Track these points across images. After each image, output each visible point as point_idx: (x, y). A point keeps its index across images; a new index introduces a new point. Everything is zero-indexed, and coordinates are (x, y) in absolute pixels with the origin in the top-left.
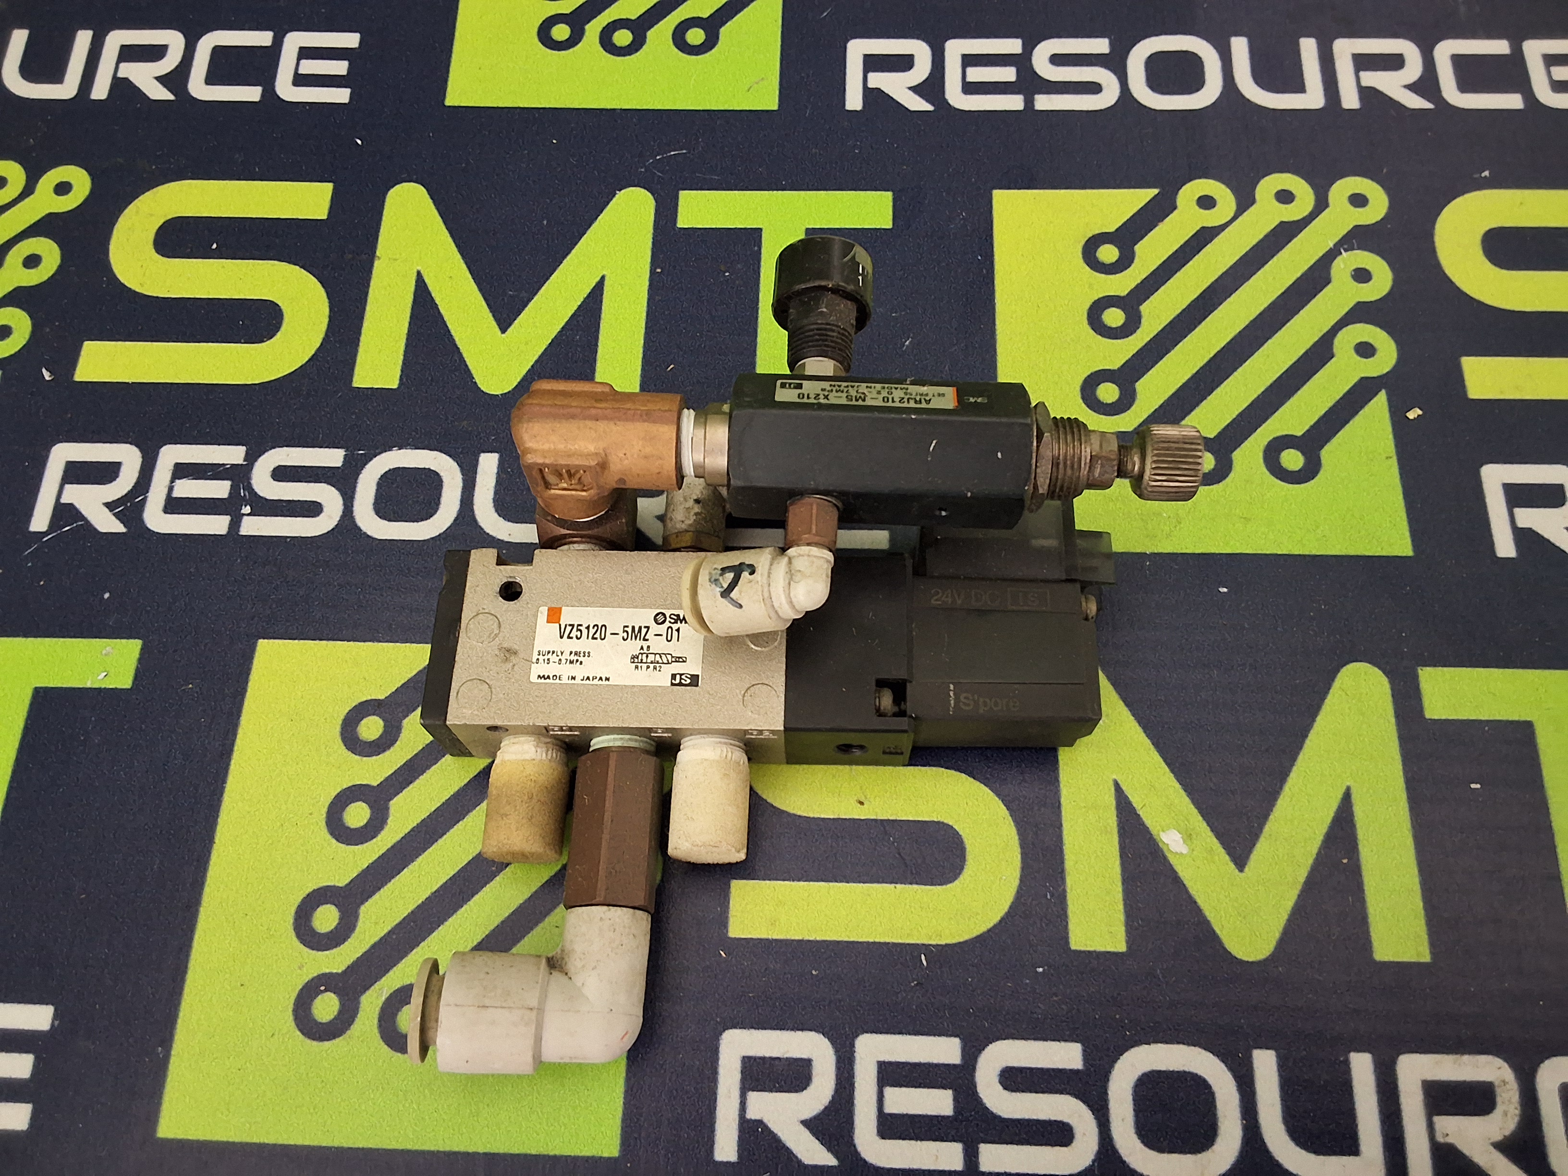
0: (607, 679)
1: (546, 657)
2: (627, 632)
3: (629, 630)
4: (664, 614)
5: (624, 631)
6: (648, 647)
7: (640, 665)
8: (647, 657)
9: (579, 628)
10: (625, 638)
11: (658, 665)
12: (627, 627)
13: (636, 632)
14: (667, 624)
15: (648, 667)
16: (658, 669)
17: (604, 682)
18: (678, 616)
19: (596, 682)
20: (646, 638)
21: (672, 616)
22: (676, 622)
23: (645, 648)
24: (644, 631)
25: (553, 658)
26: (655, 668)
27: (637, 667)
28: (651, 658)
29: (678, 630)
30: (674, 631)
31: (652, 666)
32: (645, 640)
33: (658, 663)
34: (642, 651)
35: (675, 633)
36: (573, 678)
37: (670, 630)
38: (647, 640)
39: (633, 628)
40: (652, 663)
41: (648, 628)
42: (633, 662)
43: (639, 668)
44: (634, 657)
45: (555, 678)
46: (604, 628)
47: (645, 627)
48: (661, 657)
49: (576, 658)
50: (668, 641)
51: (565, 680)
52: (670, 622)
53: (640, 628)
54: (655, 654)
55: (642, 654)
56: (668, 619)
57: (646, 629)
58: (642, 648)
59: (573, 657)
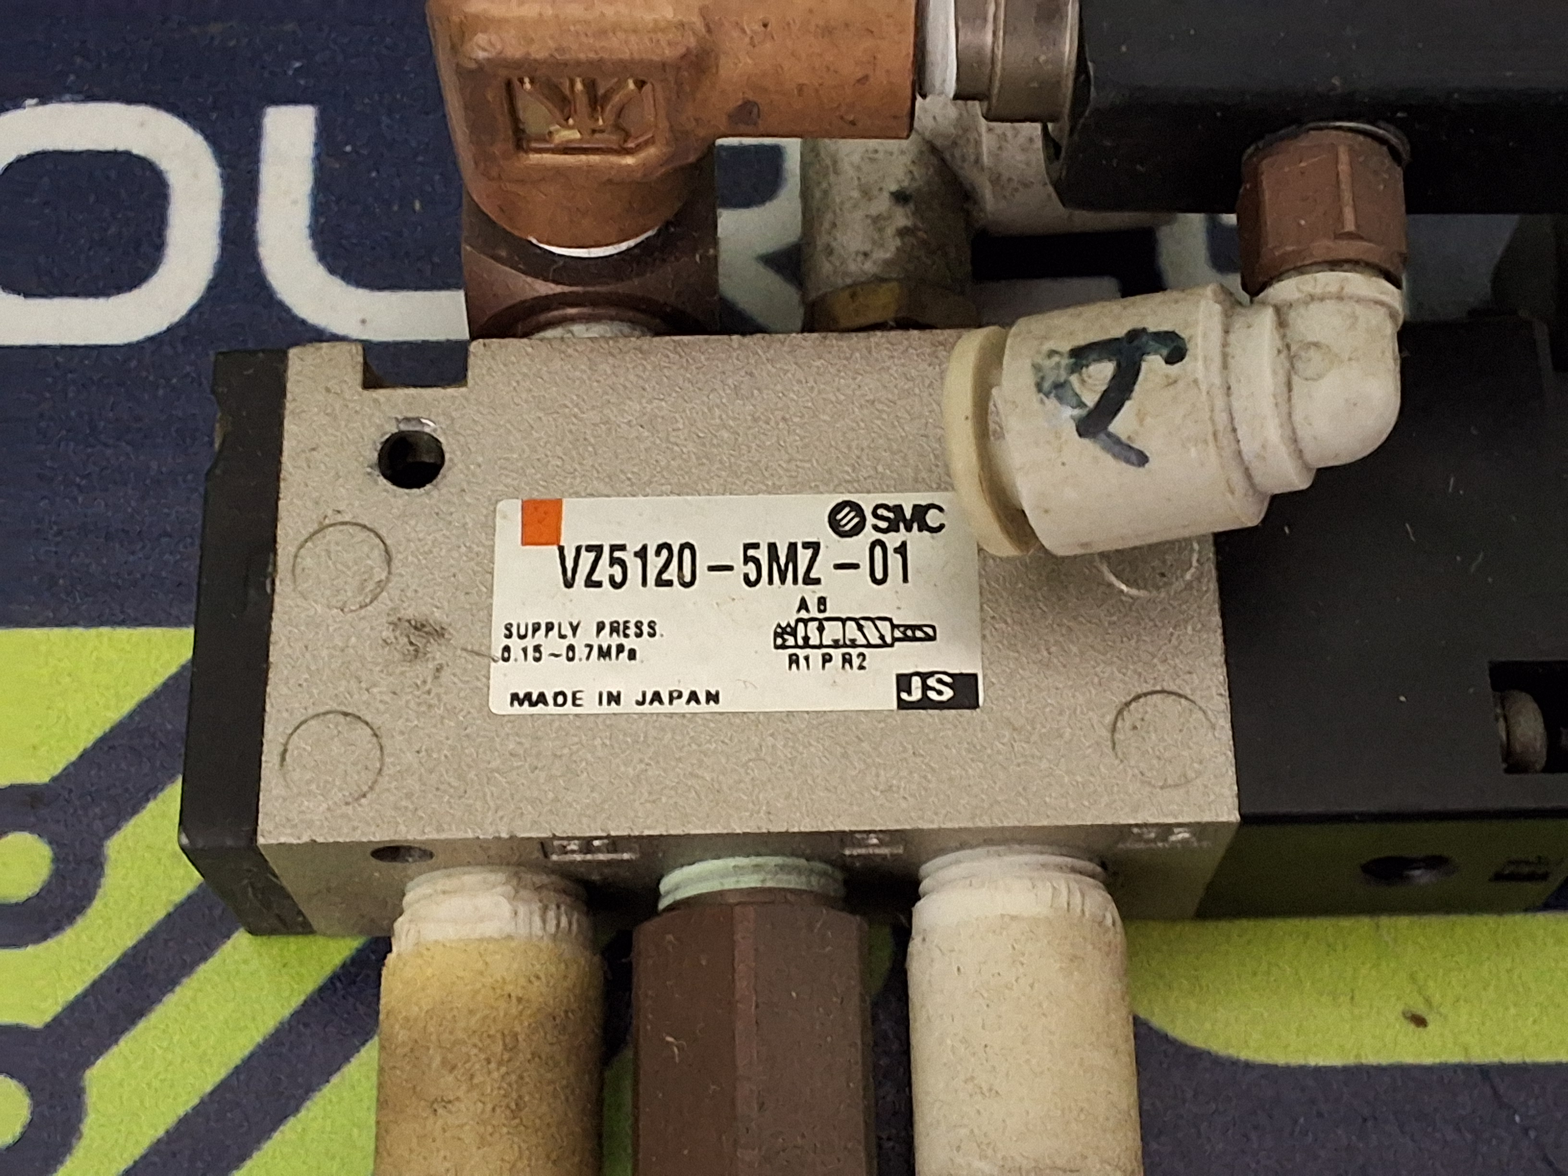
0: (712, 697)
1: (530, 643)
2: (757, 561)
3: (762, 555)
5: (747, 560)
6: (822, 601)
7: (801, 653)
8: (821, 629)
9: (617, 554)
10: (753, 577)
11: (854, 652)
12: (756, 546)
13: (783, 561)
14: (869, 535)
15: (827, 659)
16: (856, 662)
17: (704, 707)
19: (680, 705)
20: (813, 575)
21: (881, 512)
23: (812, 604)
24: (804, 556)
25: (552, 643)
26: (847, 660)
27: (794, 660)
28: (833, 631)
29: (902, 550)
30: (890, 551)
31: (837, 654)
32: (809, 580)
33: (853, 644)
34: (803, 614)
35: (895, 561)
36: (615, 698)
37: (878, 550)
38: (817, 581)
39: (772, 547)
40: (836, 645)
41: (815, 547)
42: (783, 647)
43: (802, 662)
44: (782, 633)
45: (560, 700)
46: (687, 553)
47: (806, 546)
48: (860, 628)
49: (616, 640)
50: (875, 581)
51: (590, 705)
53: (793, 547)
54: (844, 621)
55: (805, 622)
56: (870, 520)
57: (809, 552)
58: (803, 605)
59: (606, 639)
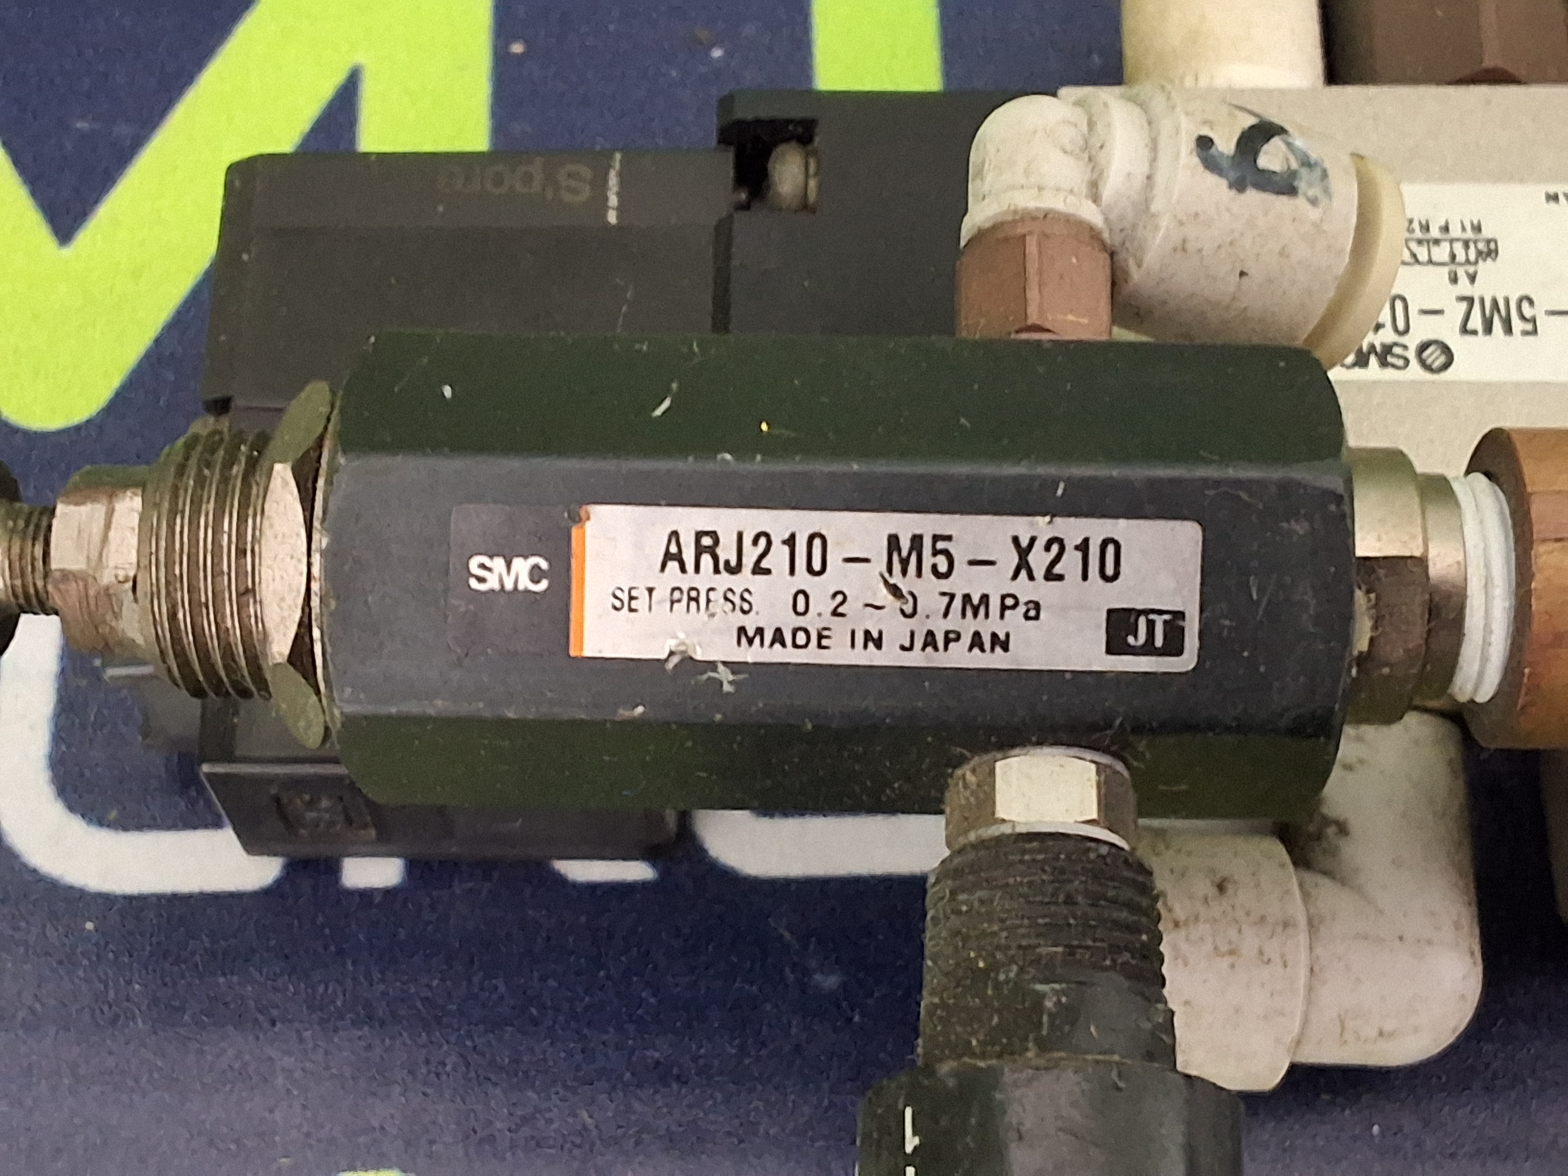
0: (1552, 196)
2: (1522, 317)
3: (1517, 325)
4: (1427, 367)
5: (1533, 320)
6: (1454, 280)
7: (1470, 234)
8: (1453, 257)
10: (1525, 305)
11: (1418, 234)
12: (1525, 333)
13: (1496, 319)
14: (1412, 341)
15: (1446, 229)
16: (1416, 225)
17: (1559, 188)
18: (1384, 363)
20: (1464, 305)
21: (1400, 363)
22: (1388, 349)
23: (1463, 279)
24: (1476, 322)
26: (1426, 228)
27: (1478, 228)
28: (1441, 253)
29: (1377, 324)
30: (1389, 324)
31: (1435, 233)
32: (1470, 301)
33: (1420, 242)
34: (1471, 269)
35: (1383, 316)
37: (1401, 325)
38: (1462, 299)
39: (1508, 329)
40: (1437, 242)
41: (1464, 330)
42: (1488, 242)
43: (1468, 227)
44: (1490, 252)
47: (1474, 332)
48: (1414, 256)
50: (1404, 300)
52: (1405, 347)
53: (1488, 329)
54: (1430, 262)
55: (1468, 261)
56: (1411, 354)
57: (1470, 326)
58: (1472, 278)
